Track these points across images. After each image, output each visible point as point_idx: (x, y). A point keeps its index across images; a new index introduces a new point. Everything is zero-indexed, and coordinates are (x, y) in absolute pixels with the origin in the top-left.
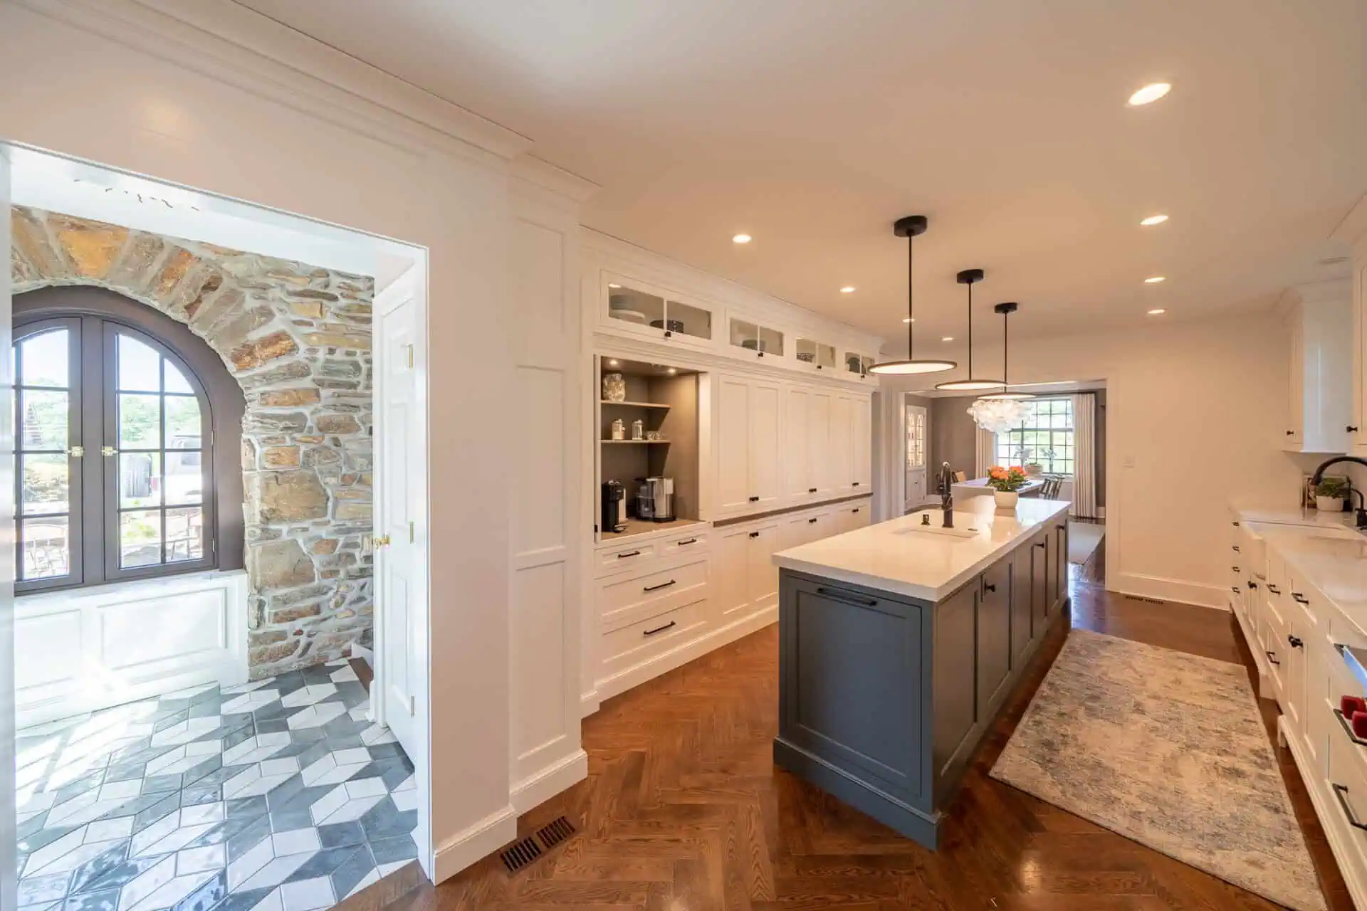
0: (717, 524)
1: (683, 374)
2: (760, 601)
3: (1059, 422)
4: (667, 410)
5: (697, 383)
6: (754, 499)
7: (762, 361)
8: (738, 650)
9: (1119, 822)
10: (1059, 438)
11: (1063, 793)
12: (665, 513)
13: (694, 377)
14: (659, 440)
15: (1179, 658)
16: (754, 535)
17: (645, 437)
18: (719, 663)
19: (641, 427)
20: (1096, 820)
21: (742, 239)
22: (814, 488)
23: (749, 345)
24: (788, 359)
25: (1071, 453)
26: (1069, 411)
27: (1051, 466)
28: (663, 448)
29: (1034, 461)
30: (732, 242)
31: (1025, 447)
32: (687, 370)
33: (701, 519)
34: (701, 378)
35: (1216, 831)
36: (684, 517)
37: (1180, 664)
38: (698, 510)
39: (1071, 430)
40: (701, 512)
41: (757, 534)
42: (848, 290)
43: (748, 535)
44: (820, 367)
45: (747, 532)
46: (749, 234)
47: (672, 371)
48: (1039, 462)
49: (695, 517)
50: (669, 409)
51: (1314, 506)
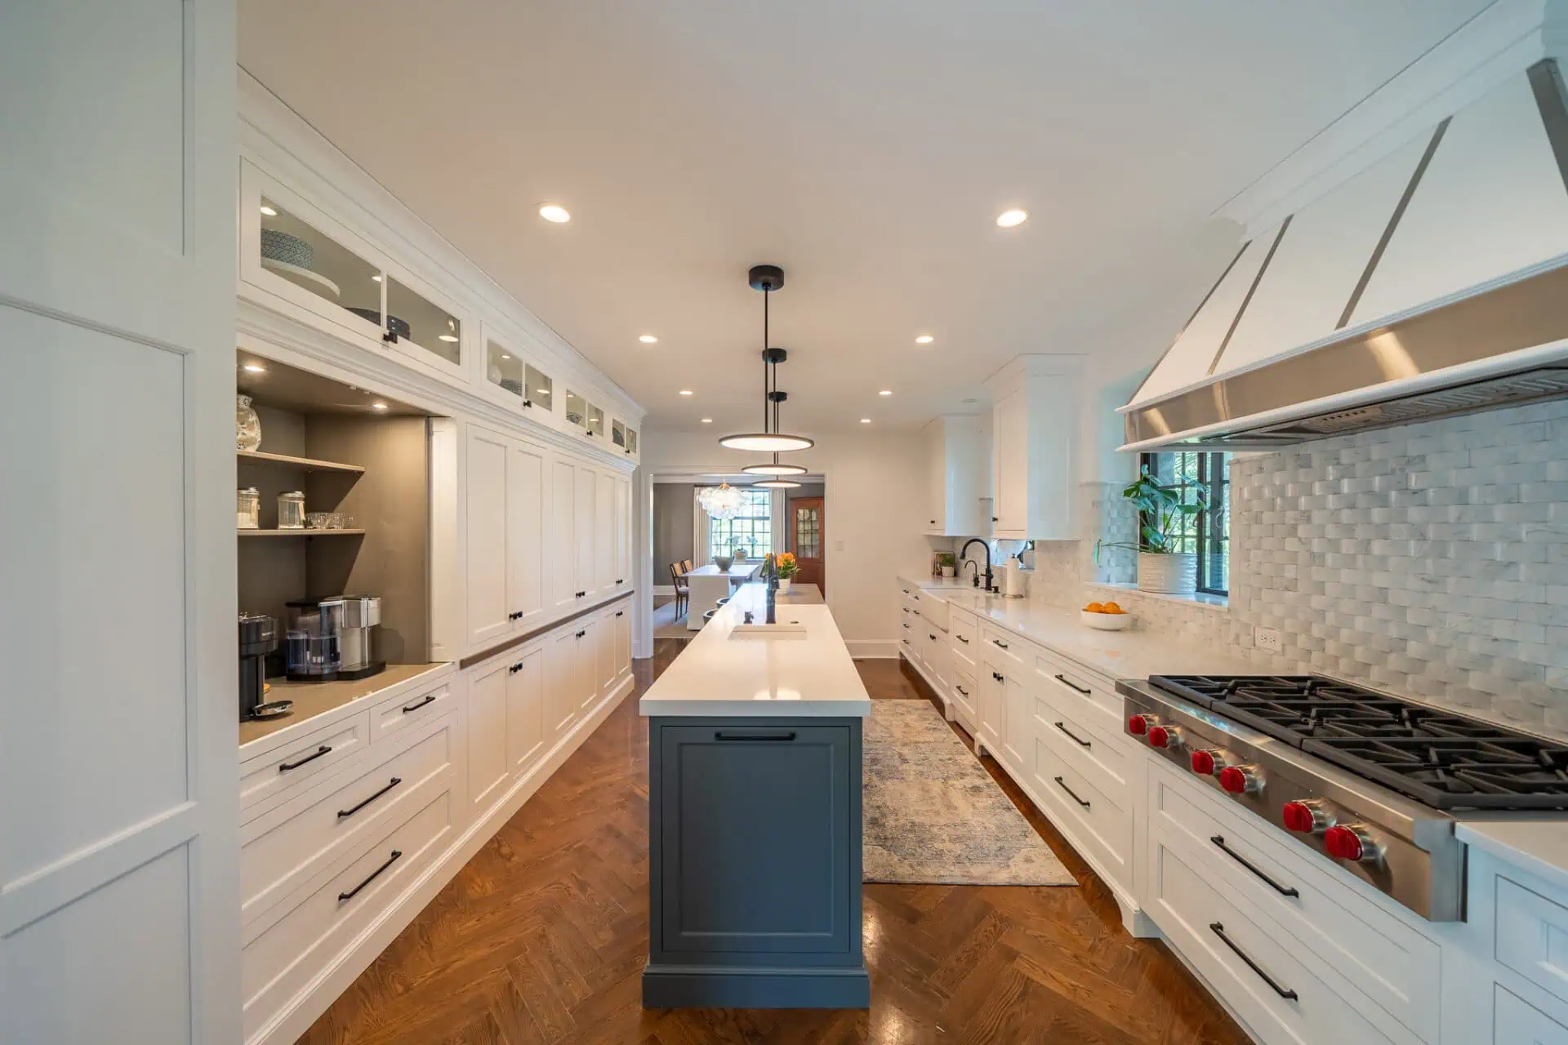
0: (464, 664)
1: (404, 414)
2: (522, 763)
3: (758, 511)
4: (355, 476)
5: (429, 434)
6: (516, 616)
7: (528, 412)
8: (505, 850)
9: (954, 874)
10: (758, 525)
11: (911, 866)
12: (358, 660)
13: (422, 424)
14: (338, 530)
15: (897, 705)
16: (517, 668)
17: (307, 524)
18: (485, 886)
19: (301, 504)
20: (942, 881)
21: (554, 214)
22: (581, 591)
23: (511, 385)
24: (555, 418)
25: (768, 537)
26: (767, 501)
27: (753, 552)
28: (349, 543)
29: (740, 547)
30: (537, 213)
31: (734, 534)
32: (415, 408)
33: (434, 660)
34: (436, 426)
35: (998, 845)
36: (399, 661)
37: (900, 710)
38: (430, 645)
39: (768, 518)
40: (435, 649)
41: (520, 667)
42: (648, 339)
43: (508, 669)
44: (590, 433)
45: (505, 667)
46: (568, 209)
47: (380, 406)
48: (745, 547)
49: (421, 656)
50: (361, 473)
51: (940, 574)
